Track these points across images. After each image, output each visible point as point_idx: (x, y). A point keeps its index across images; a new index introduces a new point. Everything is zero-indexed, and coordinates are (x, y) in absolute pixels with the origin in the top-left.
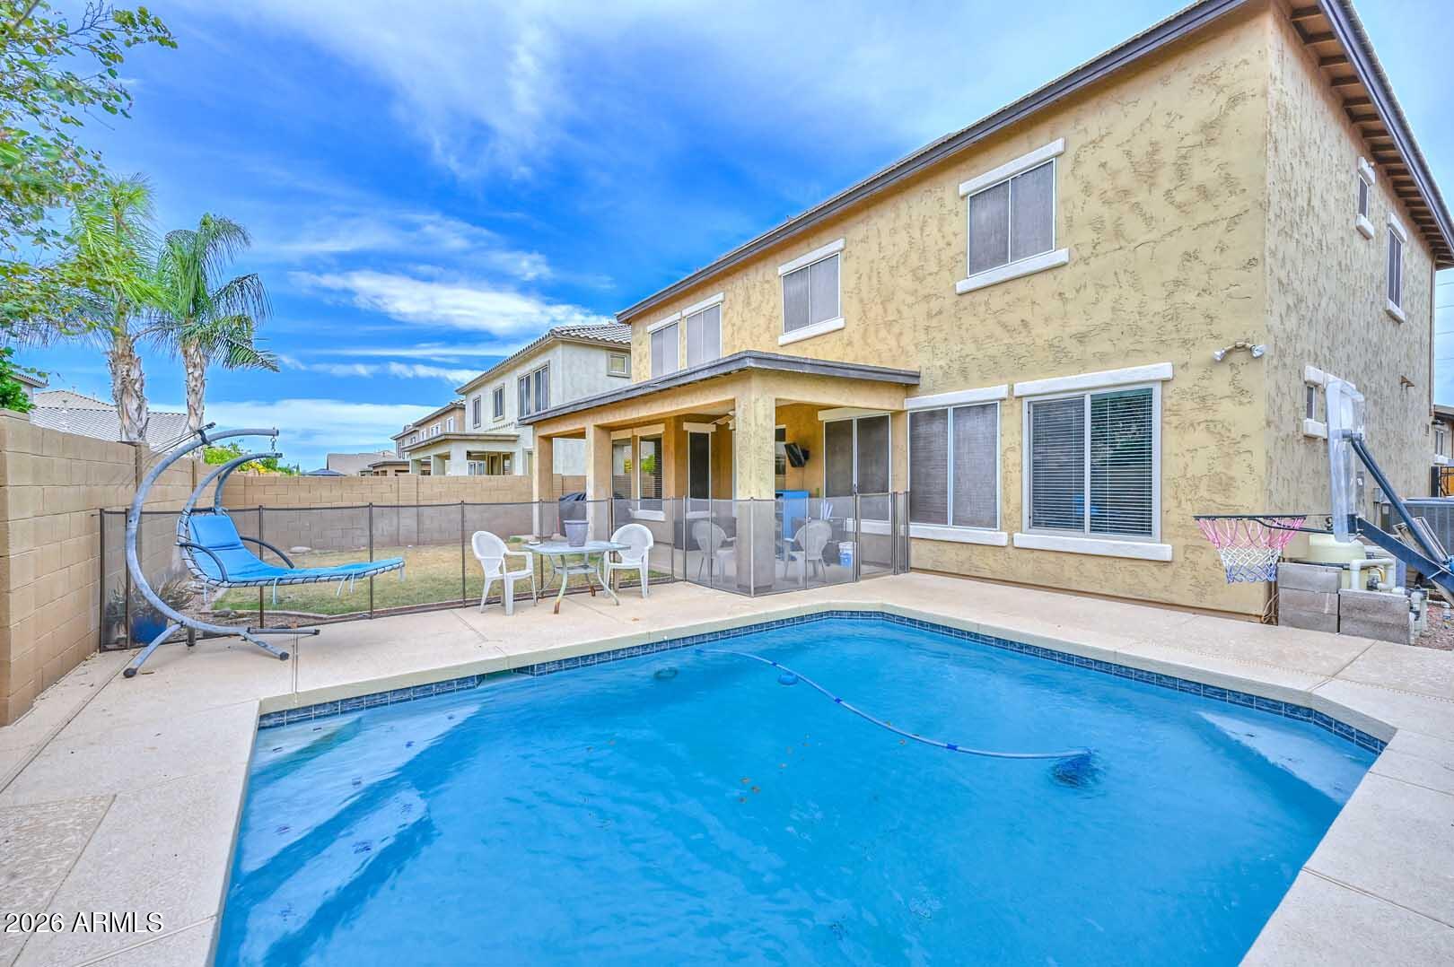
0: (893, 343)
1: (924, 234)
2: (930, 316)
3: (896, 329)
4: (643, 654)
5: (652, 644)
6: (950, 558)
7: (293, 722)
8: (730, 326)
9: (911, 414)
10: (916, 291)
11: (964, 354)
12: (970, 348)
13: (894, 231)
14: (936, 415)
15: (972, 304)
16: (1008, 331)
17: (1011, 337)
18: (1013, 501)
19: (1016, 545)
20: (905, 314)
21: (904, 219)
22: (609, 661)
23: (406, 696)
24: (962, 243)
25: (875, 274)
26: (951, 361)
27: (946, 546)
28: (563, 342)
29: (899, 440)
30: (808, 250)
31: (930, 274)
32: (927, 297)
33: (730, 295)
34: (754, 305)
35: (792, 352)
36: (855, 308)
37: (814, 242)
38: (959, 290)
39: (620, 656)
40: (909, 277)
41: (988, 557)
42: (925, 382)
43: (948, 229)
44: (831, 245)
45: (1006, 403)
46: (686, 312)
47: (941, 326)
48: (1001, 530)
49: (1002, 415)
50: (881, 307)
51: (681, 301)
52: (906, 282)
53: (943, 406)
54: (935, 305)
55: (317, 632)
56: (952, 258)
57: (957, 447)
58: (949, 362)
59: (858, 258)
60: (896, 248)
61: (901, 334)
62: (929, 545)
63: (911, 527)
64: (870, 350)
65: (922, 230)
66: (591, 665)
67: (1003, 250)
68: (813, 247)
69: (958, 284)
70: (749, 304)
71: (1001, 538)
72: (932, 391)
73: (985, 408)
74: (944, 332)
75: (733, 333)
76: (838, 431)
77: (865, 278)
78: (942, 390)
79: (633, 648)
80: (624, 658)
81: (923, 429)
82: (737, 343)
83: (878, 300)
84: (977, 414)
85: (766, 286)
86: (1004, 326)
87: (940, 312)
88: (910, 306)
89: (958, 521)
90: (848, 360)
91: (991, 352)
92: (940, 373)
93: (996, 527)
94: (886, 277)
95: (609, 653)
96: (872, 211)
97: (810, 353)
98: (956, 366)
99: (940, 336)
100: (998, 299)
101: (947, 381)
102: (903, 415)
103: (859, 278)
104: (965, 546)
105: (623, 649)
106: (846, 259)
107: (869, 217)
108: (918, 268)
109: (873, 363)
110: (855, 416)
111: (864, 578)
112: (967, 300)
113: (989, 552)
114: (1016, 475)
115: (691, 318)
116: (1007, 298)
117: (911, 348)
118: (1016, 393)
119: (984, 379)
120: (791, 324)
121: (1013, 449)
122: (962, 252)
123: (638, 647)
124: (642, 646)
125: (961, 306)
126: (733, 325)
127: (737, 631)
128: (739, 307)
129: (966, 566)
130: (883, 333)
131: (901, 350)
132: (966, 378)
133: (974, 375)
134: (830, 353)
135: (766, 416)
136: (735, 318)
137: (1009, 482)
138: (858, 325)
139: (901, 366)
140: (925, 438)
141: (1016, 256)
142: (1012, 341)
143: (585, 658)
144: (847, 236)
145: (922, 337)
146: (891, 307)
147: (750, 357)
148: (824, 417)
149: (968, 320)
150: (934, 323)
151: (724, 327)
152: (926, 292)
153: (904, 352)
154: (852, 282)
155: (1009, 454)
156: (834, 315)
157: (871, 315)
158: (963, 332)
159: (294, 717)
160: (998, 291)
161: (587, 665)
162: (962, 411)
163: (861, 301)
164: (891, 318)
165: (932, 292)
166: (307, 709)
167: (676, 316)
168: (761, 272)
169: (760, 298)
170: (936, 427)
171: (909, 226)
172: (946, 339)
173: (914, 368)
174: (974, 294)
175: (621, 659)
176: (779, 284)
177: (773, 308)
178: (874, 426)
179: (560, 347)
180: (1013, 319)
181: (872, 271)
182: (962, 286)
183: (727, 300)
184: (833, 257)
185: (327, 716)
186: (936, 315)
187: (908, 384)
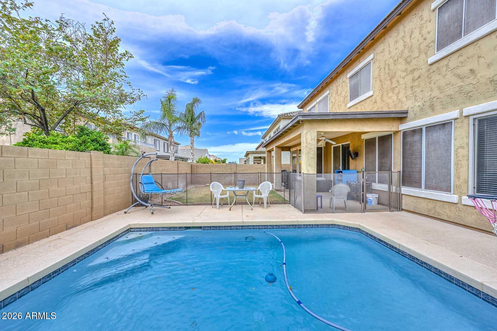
0: (395, 98)
1: (412, 38)
2: (414, 80)
3: (396, 91)
4: (241, 229)
5: (245, 226)
6: (423, 206)
7: (137, 231)
8: (331, 103)
9: (403, 132)
10: (407, 69)
11: (432, 96)
12: (436, 93)
13: (397, 42)
14: (417, 131)
15: (438, 68)
16: (461, 78)
17: (462, 82)
18: (462, 178)
19: (463, 203)
20: (401, 83)
21: (402, 34)
22: (228, 229)
23: (165, 230)
24: (434, 36)
25: (387, 66)
26: (425, 102)
27: (422, 200)
28: (283, 119)
29: (397, 145)
30: (359, 63)
31: (414, 58)
32: (413, 71)
33: (331, 91)
34: (339, 93)
35: (353, 110)
36: (378, 84)
37: (361, 59)
38: (429, 62)
39: (232, 228)
40: (404, 63)
41: (446, 208)
42: (410, 115)
43: (424, 31)
44: (369, 58)
45: (458, 121)
46: (318, 101)
47: (420, 84)
48: (454, 194)
49: (455, 128)
50: (390, 81)
51: (316, 97)
52: (402, 66)
53: (420, 127)
54: (416, 74)
55: (170, 208)
56: (426, 46)
57: (427, 147)
58: (423, 103)
59: (379, 61)
60: (397, 50)
61: (399, 93)
62: (412, 199)
63: (402, 188)
64: (384, 103)
65: (411, 37)
66: (221, 229)
67: (459, 31)
68: (361, 61)
69: (429, 60)
70: (337, 93)
71: (454, 198)
72: (414, 119)
73: (445, 125)
74: (421, 87)
75: (332, 106)
76: (370, 143)
77: (382, 70)
78: (420, 118)
79: (238, 226)
80: (234, 229)
81: (409, 139)
82: (334, 109)
83: (388, 78)
84: (440, 129)
85: (344, 84)
86: (459, 76)
87: (419, 77)
88: (403, 78)
89: (427, 187)
90: (375, 109)
91: (449, 93)
92: (418, 109)
93: (451, 192)
94: (392, 67)
95: (228, 226)
96: (386, 36)
97: (359, 109)
98: (427, 104)
99: (418, 90)
100: (454, 61)
101: (422, 112)
102: (399, 133)
103: (380, 70)
104: (432, 201)
105: (234, 226)
106: (374, 63)
107: (385, 39)
108: (408, 57)
109: (386, 109)
110: (377, 135)
111: (368, 211)
112: (434, 67)
113: (446, 206)
114: (464, 162)
115: (319, 103)
116: (461, 59)
117: (404, 99)
118: (464, 114)
119: (444, 108)
120: (353, 97)
121: (463, 147)
122: (433, 41)
123: (240, 226)
124: (241, 226)
125: (431, 71)
126: (332, 103)
127: (283, 226)
128: (334, 95)
129: (432, 212)
130: (390, 94)
131: (398, 101)
132: (433, 110)
133: (438, 107)
134: (368, 108)
135: (312, 139)
136: (333, 100)
137: (459, 166)
138: (379, 92)
139: (398, 109)
140: (410, 144)
141: (467, 32)
142: (462, 84)
143: (219, 227)
144: (375, 52)
145: (409, 92)
146: (394, 80)
147: (300, 116)
148: (364, 137)
149: (435, 77)
150: (416, 84)
151: (329, 104)
152: (412, 68)
153: (400, 101)
154: (377, 73)
155: (460, 150)
156: (368, 90)
157: (385, 86)
158: (432, 85)
159: (138, 230)
160: (454, 57)
161: (220, 229)
162: (431, 128)
163: (381, 81)
164: (393, 86)
165: (415, 67)
166: (141, 228)
167: (315, 103)
168: (341, 79)
169: (341, 89)
170: (416, 137)
171: (404, 37)
172: (422, 91)
173: (405, 108)
174: (439, 63)
175: (233, 229)
176: (348, 81)
177: (346, 92)
178: (385, 139)
179: (282, 120)
180: (465, 70)
181: (385, 65)
182: (431, 60)
183: (330, 93)
184: (369, 64)
185: (145, 231)
186: (418, 79)
187: (401, 117)
